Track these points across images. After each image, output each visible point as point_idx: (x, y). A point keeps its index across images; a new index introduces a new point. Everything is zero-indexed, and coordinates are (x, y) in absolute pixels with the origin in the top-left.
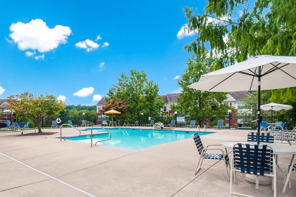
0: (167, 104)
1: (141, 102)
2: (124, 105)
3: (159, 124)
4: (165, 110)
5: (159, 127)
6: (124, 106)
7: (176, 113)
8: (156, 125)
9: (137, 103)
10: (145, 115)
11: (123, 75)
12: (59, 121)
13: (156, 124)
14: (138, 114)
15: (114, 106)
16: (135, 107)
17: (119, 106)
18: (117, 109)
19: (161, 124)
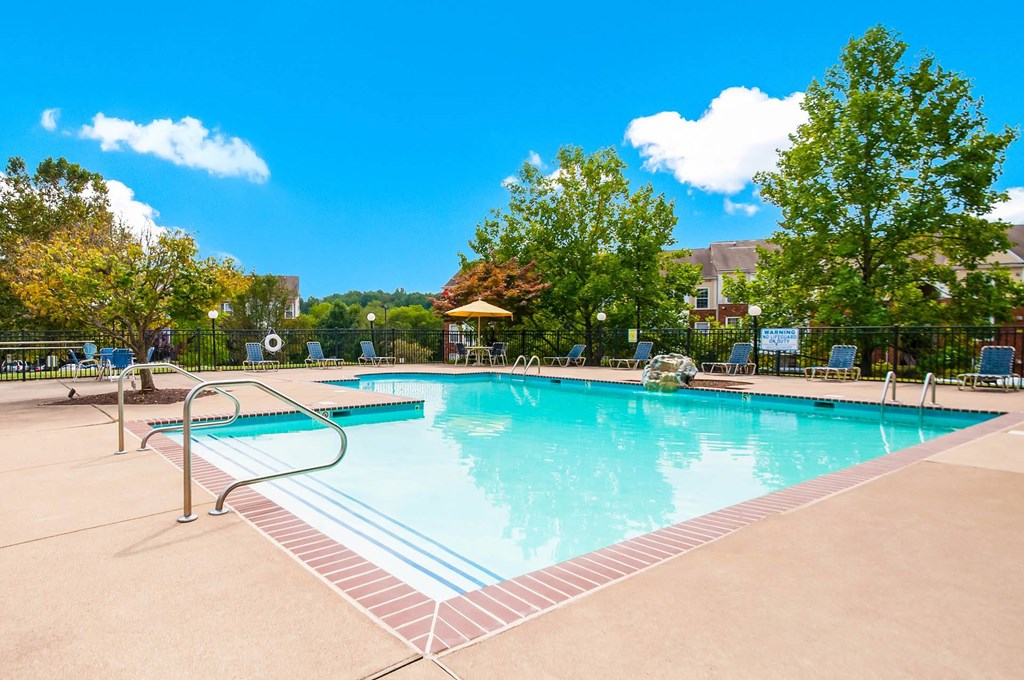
0: (710, 280)
1: (599, 271)
2: (529, 282)
3: (674, 362)
4: (702, 303)
5: (672, 374)
6: (526, 287)
7: (754, 310)
8: (657, 365)
9: (583, 275)
10: (613, 320)
11: (527, 171)
12: (273, 343)
13: (656, 361)
14: (587, 319)
15: (487, 288)
16: (573, 290)
17: (507, 288)
18: (498, 300)
19: (682, 362)
